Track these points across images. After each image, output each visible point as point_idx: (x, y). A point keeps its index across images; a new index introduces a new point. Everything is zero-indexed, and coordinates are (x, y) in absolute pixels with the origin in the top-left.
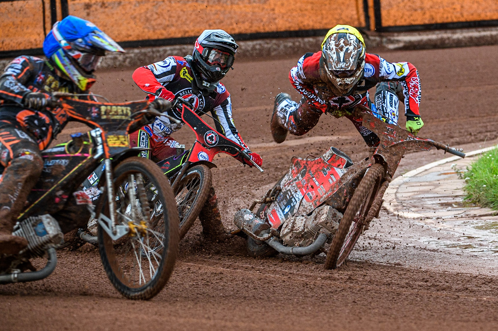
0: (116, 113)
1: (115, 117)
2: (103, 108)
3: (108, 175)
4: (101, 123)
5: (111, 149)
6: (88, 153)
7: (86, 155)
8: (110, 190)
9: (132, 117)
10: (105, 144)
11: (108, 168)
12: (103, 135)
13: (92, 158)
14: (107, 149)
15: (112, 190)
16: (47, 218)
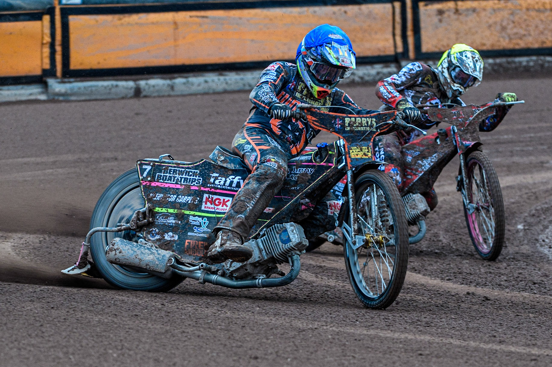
0: (361, 125)
1: (359, 129)
2: (347, 120)
3: (350, 185)
4: (344, 135)
5: (352, 160)
6: (333, 163)
7: (330, 164)
8: (351, 200)
9: (377, 128)
10: (348, 156)
11: (349, 179)
12: (346, 146)
13: (336, 168)
14: (349, 160)
15: (353, 201)
16: (291, 225)
